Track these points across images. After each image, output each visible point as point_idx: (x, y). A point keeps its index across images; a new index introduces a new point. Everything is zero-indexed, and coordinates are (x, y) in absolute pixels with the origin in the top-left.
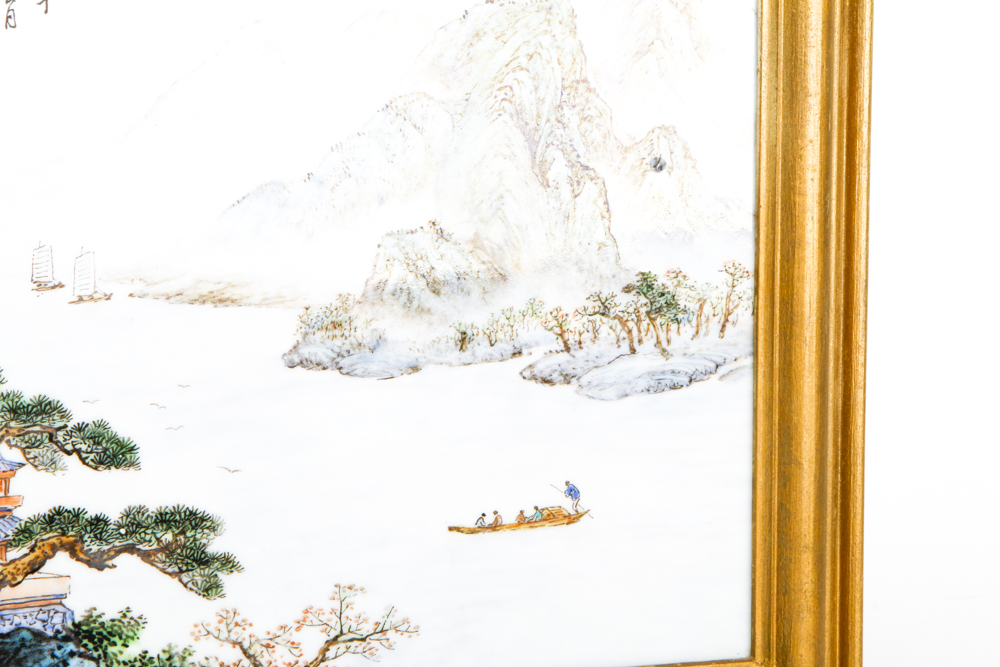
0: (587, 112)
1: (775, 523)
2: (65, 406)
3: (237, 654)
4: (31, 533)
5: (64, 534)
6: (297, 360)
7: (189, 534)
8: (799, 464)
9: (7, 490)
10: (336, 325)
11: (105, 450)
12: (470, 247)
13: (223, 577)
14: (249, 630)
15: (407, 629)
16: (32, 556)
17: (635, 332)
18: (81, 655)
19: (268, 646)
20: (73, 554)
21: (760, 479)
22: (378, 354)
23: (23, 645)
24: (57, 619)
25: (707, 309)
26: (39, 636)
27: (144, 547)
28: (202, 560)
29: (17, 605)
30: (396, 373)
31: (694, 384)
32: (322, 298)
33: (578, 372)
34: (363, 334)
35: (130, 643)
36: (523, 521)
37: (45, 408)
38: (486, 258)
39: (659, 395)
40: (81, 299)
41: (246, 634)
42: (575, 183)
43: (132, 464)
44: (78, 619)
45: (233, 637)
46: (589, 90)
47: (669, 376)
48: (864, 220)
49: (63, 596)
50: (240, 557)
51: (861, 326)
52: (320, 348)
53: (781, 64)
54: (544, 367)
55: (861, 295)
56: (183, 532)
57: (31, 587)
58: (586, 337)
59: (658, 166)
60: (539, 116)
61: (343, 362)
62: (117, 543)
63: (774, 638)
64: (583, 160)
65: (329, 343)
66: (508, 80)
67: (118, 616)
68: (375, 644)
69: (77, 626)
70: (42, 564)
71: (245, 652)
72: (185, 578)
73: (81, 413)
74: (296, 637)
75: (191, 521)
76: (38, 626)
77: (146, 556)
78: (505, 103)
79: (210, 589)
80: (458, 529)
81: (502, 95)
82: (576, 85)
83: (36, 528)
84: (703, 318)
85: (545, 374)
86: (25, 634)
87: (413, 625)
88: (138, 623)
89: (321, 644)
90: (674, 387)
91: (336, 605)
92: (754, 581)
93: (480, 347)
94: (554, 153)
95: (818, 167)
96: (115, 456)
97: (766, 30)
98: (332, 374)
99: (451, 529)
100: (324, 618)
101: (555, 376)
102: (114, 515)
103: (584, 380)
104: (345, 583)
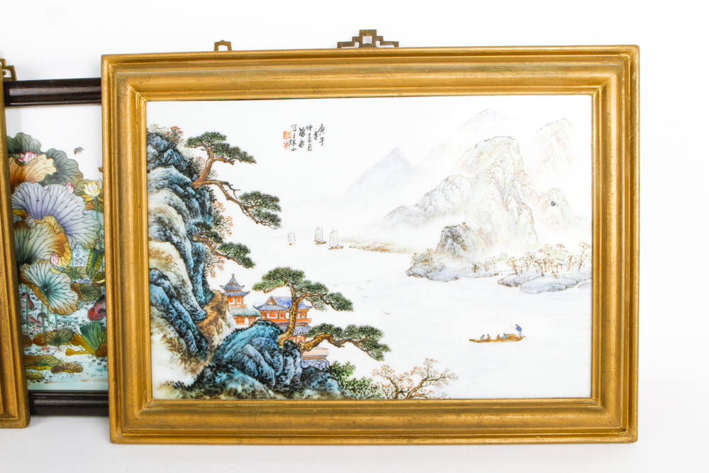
0: (524, 183)
1: (600, 344)
2: (327, 287)
3: (388, 382)
4: (314, 332)
5: (326, 333)
6: (411, 273)
7: (371, 336)
8: (609, 321)
9: (306, 316)
10: (426, 261)
11: (341, 303)
12: (477, 233)
13: (384, 353)
14: (393, 374)
15: (453, 377)
16: (315, 341)
17: (544, 267)
18: (332, 378)
19: (400, 380)
20: (329, 341)
21: (594, 327)
22: (442, 272)
23: (311, 373)
24: (324, 364)
25: (573, 260)
26: (317, 370)
27: (355, 340)
28: (376, 346)
29: (310, 358)
30: (449, 279)
31: (568, 289)
32: (421, 250)
33: (521, 282)
34: (436, 264)
35: (350, 375)
36: (499, 339)
37: (319, 287)
38: (484, 237)
39: (553, 293)
40: (332, 248)
41: (392, 375)
42: (520, 210)
43: (350, 309)
44: (331, 365)
45: (387, 376)
46: (525, 174)
47: (558, 285)
48: (637, 227)
49: (326, 356)
50: (390, 346)
51: (637, 269)
52: (420, 269)
53: (601, 165)
54: (507, 280)
55: (637, 257)
56: (369, 336)
57: (314, 352)
58: (524, 269)
59: (553, 204)
60: (505, 184)
61: (429, 275)
62: (345, 338)
63: (600, 390)
64: (522, 201)
65: (423, 267)
66: (493, 170)
67: (345, 365)
68: (441, 382)
69: (331, 367)
70: (318, 344)
71: (392, 381)
72: (370, 352)
73: (332, 290)
74: (411, 377)
75: (372, 331)
76: (317, 366)
77: (356, 343)
78: (492, 179)
79: (379, 357)
80: (473, 341)
81: (490, 176)
82: (520, 173)
83: (316, 331)
84: (571, 263)
85: (508, 282)
86: (312, 369)
87: (456, 376)
88: (352, 368)
89: (420, 381)
90: (560, 290)
91: (426, 366)
92: (592, 367)
93: (482, 271)
94: (511, 198)
95: (616, 204)
96: (344, 306)
97: (594, 152)
98: (425, 279)
99: (470, 340)
100: (421, 371)
101: (512, 283)
102: (344, 327)
103: (523, 286)
104: (429, 358)
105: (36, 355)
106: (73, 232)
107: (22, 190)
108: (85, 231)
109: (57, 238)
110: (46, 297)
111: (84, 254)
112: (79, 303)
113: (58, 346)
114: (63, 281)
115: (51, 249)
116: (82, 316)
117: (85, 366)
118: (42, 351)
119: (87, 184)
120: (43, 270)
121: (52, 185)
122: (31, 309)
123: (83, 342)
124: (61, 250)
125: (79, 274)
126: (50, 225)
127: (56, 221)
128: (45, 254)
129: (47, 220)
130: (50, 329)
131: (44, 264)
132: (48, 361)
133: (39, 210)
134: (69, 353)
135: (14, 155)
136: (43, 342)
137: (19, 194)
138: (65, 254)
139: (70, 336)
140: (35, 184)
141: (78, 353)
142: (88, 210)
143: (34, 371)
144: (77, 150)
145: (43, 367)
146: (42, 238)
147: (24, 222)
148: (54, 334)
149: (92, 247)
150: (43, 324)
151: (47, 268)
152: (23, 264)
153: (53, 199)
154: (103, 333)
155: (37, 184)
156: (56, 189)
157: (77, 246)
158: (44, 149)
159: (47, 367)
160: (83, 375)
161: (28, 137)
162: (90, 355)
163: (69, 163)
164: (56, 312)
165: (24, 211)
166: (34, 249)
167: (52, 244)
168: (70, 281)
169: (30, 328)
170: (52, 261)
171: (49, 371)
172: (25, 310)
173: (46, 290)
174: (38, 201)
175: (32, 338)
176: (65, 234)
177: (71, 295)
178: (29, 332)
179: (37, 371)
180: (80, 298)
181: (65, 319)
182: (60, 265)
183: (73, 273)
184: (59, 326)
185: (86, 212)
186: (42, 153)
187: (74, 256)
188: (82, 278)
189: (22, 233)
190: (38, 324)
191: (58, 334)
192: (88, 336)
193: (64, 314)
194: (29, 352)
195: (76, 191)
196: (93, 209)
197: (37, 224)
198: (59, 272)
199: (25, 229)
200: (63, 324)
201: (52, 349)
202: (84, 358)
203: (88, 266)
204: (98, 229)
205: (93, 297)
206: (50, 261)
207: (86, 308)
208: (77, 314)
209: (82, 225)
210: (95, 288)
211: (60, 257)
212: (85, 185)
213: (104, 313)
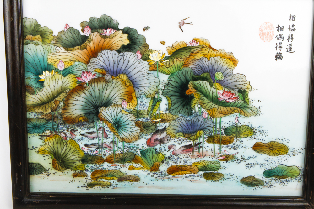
105: (107, 169)
106: (139, 86)
107: (103, 55)
108: (148, 85)
109: (127, 90)
110: (117, 130)
111: (146, 101)
112: (141, 135)
113: (124, 163)
114: (129, 120)
115: (122, 97)
116: (142, 143)
117: (142, 178)
118: (112, 167)
119: (152, 53)
120: (115, 111)
121: (126, 53)
122: (105, 138)
123: (142, 161)
124: (129, 97)
125: (142, 115)
126: (123, 81)
127: (127, 78)
128: (118, 100)
129: (120, 77)
130: (119, 152)
131: (117, 108)
132: (115, 173)
133: (115, 69)
134: (131, 168)
135: (99, 30)
136: (113, 161)
137: (101, 58)
138: (133, 101)
139: (132, 157)
140: (113, 51)
141: (137, 168)
142: (151, 70)
143: (105, 180)
145: (112, 178)
146: (116, 89)
147: (104, 78)
148: (121, 155)
149: (153, 96)
150: (114, 148)
151: (119, 110)
152: (101, 106)
153: (126, 62)
154: (156, 155)
155: (115, 51)
156: (128, 55)
157: (141, 96)
158: (121, 27)
159: (115, 178)
160: (140, 183)
161: (109, 18)
162: (146, 170)
163: (139, 37)
164: (123, 140)
165: (104, 70)
166: (110, 97)
167: (123, 94)
168: (135, 120)
169: (103, 151)
170: (123, 106)
171: (116, 180)
172: (101, 138)
173: (117, 125)
174: (114, 63)
175: (105, 158)
176: (133, 87)
177: (135, 129)
178: (103, 154)
179: (107, 180)
180: (141, 131)
181: (130, 146)
182: (128, 108)
183: (137, 114)
184: (125, 150)
185: (149, 72)
186: (119, 30)
187: (139, 102)
188: (144, 118)
189: (101, 86)
190: (110, 149)
191: (124, 156)
192: (146, 157)
193: (129, 142)
194: (102, 167)
195: (143, 57)
196: (155, 70)
197: (113, 80)
198: (127, 113)
199: (104, 83)
200: (128, 149)
201: (119, 165)
202: (142, 172)
203: (149, 110)
204: (157, 84)
205: (151, 131)
206: (121, 105)
207: (146, 138)
208: (138, 142)
209: (146, 81)
210: (153, 125)
211: (129, 103)
212: (150, 53)
213: (158, 142)
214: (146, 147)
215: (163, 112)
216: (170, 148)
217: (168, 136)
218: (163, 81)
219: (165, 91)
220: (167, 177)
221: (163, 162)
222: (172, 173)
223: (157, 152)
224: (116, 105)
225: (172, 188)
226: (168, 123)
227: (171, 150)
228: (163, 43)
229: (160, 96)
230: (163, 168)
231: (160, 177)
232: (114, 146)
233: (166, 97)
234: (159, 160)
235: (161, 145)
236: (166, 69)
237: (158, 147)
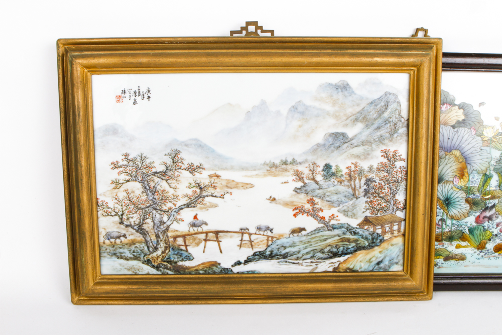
106: (472, 162)
108: (480, 161)
109: (460, 166)
110: (446, 207)
111: (478, 178)
112: (470, 212)
113: (451, 242)
114: (460, 197)
115: (454, 174)
116: (471, 221)
117: (468, 256)
118: (439, 246)
119: (486, 128)
120: (446, 188)
121: (460, 128)
123: (470, 240)
124: (461, 174)
125: (472, 191)
126: (456, 157)
127: (460, 154)
128: (450, 177)
129: (454, 153)
130: (447, 230)
131: (448, 184)
132: (442, 252)
133: (449, 146)
134: (458, 247)
136: (440, 239)
138: (464, 177)
139: (460, 235)
140: (448, 127)
141: (464, 246)
142: (484, 146)
144: (481, 104)
145: (438, 257)
146: (449, 165)
148: (449, 233)
149: (484, 173)
150: (442, 226)
151: (450, 187)
153: (460, 138)
154: (484, 233)
155: (450, 127)
156: (463, 131)
157: (473, 172)
158: (457, 102)
159: (441, 257)
160: (465, 262)
161: (447, 93)
162: (473, 248)
163: (474, 113)
164: (452, 218)
166: (443, 172)
167: (456, 170)
168: (465, 196)
170: (454, 182)
171: (442, 259)
173: (447, 202)
174: (449, 139)
176: (466, 163)
177: (465, 206)
180: (471, 208)
181: (459, 223)
182: (459, 185)
183: (468, 190)
184: (453, 228)
185: (482, 148)
186: (455, 105)
187: (470, 179)
188: (474, 194)
190: (438, 227)
191: (451, 234)
192: (473, 235)
193: (458, 219)
195: (477, 133)
196: (488, 146)
197: (446, 156)
198: (458, 190)
200: (456, 226)
201: (446, 244)
202: (468, 251)
203: (480, 186)
204: (489, 160)
205: (480, 208)
206: (453, 182)
207: (475, 216)
208: (467, 219)
209: (479, 157)
210: (483, 202)
211: (460, 179)
212: (484, 129)
213: (487, 219)
214: (475, 224)
215: (493, 189)
216: (498, 225)
217: (497, 213)
218: (494, 157)
219: (496, 167)
220: (493, 255)
221: (490, 240)
222: (498, 251)
223: (485, 229)
224: (448, 181)
225: (497, 267)
226: (497, 200)
227: (499, 228)
228: (497, 119)
229: (491, 173)
230: (490, 246)
231: (486, 256)
232: (442, 224)
233: (497, 173)
234: (486, 238)
235: (489, 222)
236: (499, 144)
237: (486, 224)
